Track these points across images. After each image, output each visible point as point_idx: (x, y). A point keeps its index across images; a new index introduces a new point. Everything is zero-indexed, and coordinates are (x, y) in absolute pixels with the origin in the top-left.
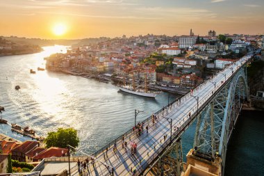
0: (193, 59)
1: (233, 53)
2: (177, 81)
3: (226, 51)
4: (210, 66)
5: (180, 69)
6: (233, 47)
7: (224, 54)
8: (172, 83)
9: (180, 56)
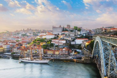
0: (63, 39)
1: (83, 36)
2: (57, 53)
3: (79, 35)
4: (72, 43)
5: (57, 46)
6: (82, 33)
7: (79, 36)
8: (54, 54)
9: (55, 38)
